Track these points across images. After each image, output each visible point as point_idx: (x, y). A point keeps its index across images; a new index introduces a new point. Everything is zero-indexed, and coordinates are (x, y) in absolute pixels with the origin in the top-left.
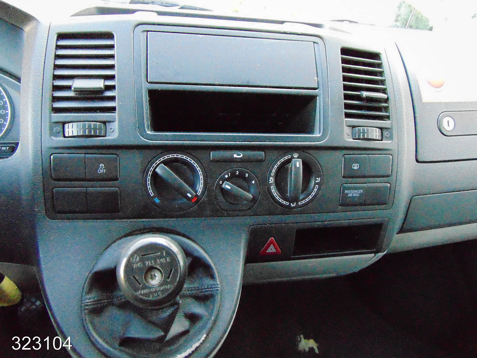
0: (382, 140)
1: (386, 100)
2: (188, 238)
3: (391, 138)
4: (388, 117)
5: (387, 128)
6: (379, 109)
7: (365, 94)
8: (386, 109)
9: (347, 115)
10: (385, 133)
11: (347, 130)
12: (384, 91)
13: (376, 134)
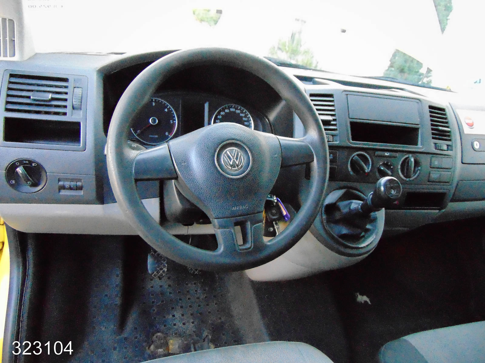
0: (448, 150)
1: (449, 132)
2: (361, 192)
3: (452, 150)
4: (450, 140)
5: (450, 145)
6: (446, 136)
7: (440, 128)
8: (449, 136)
9: (433, 138)
10: (449, 147)
11: (433, 145)
12: (448, 127)
13: (445, 147)
